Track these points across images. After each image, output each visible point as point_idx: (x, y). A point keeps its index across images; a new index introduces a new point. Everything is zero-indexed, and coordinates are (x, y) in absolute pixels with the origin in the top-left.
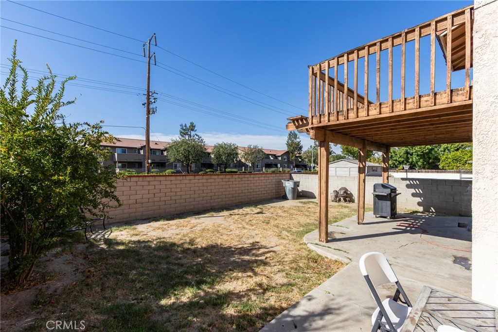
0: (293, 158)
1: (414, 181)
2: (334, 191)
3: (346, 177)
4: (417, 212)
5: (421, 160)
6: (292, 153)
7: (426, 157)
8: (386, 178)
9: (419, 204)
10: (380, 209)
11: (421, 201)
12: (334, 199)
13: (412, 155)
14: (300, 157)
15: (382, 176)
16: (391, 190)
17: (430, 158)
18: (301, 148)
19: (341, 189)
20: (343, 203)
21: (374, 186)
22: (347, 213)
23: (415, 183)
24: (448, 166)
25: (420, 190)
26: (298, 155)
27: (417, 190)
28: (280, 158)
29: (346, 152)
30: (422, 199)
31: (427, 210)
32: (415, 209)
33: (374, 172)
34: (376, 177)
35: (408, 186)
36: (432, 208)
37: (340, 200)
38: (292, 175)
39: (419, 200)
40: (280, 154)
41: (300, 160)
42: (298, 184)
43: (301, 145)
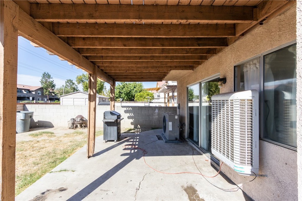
0: (47, 93)
1: (129, 108)
2: (71, 119)
3: (82, 106)
4: (131, 130)
5: (126, 97)
6: (46, 89)
7: (128, 95)
8: (112, 106)
9: (132, 124)
10: (109, 134)
11: (133, 121)
12: (71, 126)
13: (122, 94)
14: (54, 93)
15: (110, 105)
16: (118, 116)
17: (130, 96)
18: (54, 86)
19: (77, 117)
20: (79, 130)
21: (104, 113)
22: (80, 141)
23: (130, 109)
24: (138, 100)
25: (132, 114)
26: (51, 91)
27: (130, 114)
28: (34, 93)
29: (85, 89)
30: (133, 120)
31: (136, 127)
32: (130, 128)
33: (103, 102)
34: (106, 106)
35: (126, 112)
36: (139, 126)
37: (76, 127)
38: (26, 105)
39: (131, 120)
40: (34, 90)
41: (53, 95)
42: (30, 115)
43: (54, 84)
